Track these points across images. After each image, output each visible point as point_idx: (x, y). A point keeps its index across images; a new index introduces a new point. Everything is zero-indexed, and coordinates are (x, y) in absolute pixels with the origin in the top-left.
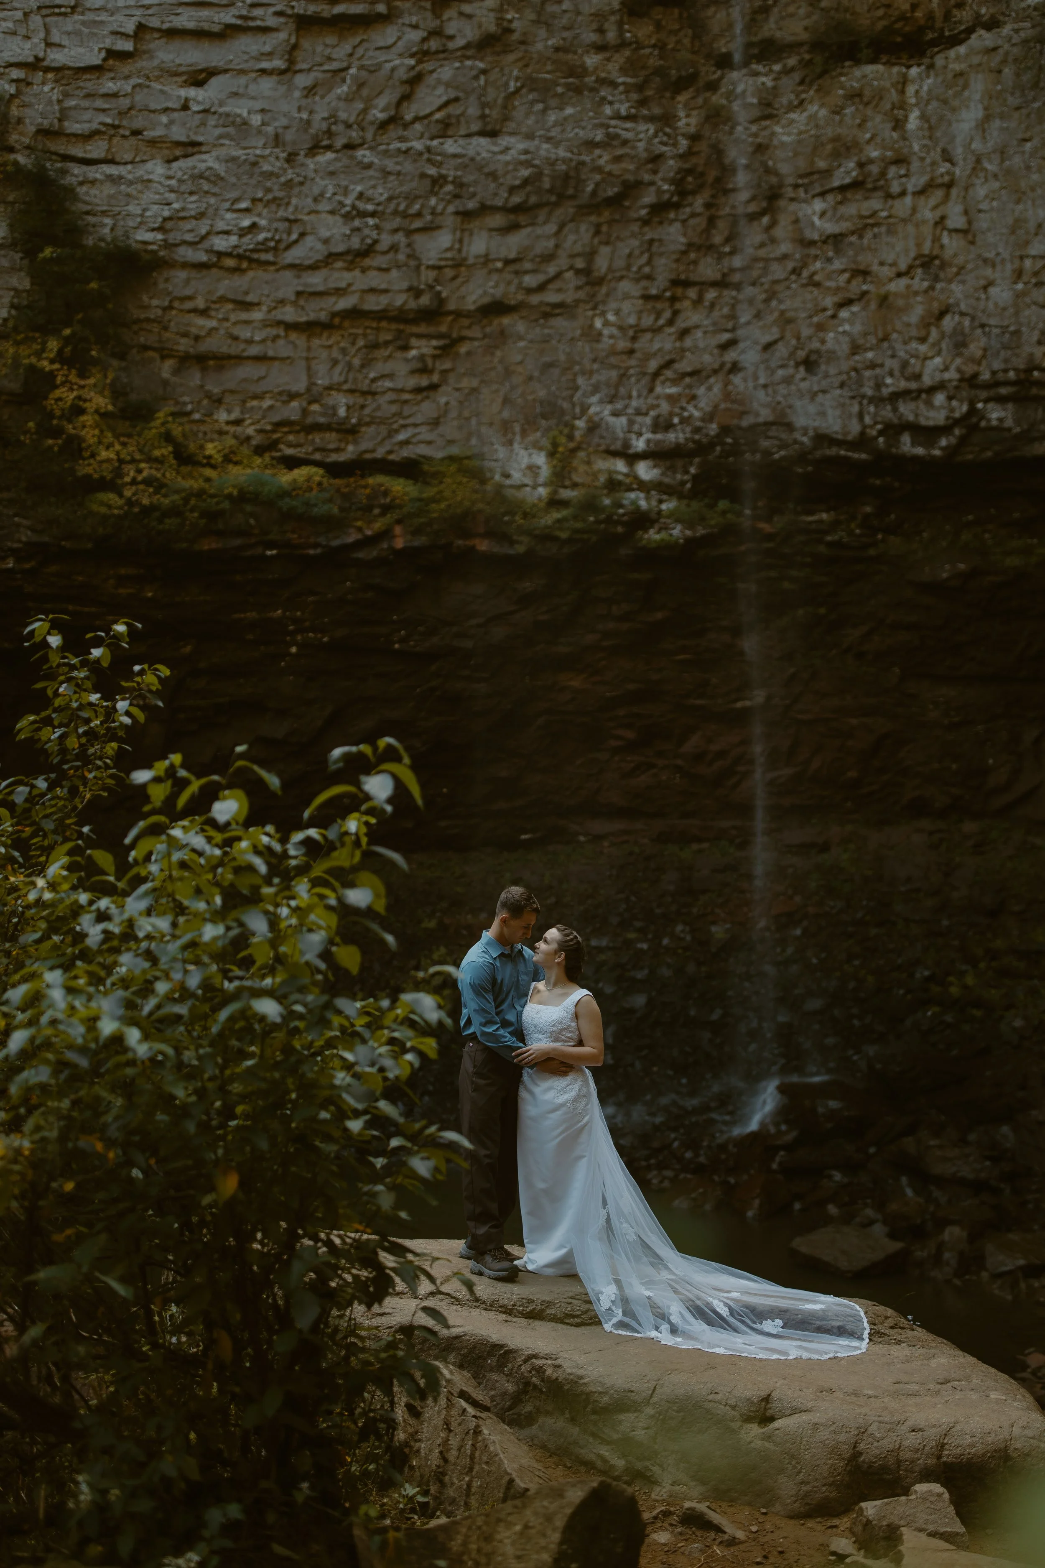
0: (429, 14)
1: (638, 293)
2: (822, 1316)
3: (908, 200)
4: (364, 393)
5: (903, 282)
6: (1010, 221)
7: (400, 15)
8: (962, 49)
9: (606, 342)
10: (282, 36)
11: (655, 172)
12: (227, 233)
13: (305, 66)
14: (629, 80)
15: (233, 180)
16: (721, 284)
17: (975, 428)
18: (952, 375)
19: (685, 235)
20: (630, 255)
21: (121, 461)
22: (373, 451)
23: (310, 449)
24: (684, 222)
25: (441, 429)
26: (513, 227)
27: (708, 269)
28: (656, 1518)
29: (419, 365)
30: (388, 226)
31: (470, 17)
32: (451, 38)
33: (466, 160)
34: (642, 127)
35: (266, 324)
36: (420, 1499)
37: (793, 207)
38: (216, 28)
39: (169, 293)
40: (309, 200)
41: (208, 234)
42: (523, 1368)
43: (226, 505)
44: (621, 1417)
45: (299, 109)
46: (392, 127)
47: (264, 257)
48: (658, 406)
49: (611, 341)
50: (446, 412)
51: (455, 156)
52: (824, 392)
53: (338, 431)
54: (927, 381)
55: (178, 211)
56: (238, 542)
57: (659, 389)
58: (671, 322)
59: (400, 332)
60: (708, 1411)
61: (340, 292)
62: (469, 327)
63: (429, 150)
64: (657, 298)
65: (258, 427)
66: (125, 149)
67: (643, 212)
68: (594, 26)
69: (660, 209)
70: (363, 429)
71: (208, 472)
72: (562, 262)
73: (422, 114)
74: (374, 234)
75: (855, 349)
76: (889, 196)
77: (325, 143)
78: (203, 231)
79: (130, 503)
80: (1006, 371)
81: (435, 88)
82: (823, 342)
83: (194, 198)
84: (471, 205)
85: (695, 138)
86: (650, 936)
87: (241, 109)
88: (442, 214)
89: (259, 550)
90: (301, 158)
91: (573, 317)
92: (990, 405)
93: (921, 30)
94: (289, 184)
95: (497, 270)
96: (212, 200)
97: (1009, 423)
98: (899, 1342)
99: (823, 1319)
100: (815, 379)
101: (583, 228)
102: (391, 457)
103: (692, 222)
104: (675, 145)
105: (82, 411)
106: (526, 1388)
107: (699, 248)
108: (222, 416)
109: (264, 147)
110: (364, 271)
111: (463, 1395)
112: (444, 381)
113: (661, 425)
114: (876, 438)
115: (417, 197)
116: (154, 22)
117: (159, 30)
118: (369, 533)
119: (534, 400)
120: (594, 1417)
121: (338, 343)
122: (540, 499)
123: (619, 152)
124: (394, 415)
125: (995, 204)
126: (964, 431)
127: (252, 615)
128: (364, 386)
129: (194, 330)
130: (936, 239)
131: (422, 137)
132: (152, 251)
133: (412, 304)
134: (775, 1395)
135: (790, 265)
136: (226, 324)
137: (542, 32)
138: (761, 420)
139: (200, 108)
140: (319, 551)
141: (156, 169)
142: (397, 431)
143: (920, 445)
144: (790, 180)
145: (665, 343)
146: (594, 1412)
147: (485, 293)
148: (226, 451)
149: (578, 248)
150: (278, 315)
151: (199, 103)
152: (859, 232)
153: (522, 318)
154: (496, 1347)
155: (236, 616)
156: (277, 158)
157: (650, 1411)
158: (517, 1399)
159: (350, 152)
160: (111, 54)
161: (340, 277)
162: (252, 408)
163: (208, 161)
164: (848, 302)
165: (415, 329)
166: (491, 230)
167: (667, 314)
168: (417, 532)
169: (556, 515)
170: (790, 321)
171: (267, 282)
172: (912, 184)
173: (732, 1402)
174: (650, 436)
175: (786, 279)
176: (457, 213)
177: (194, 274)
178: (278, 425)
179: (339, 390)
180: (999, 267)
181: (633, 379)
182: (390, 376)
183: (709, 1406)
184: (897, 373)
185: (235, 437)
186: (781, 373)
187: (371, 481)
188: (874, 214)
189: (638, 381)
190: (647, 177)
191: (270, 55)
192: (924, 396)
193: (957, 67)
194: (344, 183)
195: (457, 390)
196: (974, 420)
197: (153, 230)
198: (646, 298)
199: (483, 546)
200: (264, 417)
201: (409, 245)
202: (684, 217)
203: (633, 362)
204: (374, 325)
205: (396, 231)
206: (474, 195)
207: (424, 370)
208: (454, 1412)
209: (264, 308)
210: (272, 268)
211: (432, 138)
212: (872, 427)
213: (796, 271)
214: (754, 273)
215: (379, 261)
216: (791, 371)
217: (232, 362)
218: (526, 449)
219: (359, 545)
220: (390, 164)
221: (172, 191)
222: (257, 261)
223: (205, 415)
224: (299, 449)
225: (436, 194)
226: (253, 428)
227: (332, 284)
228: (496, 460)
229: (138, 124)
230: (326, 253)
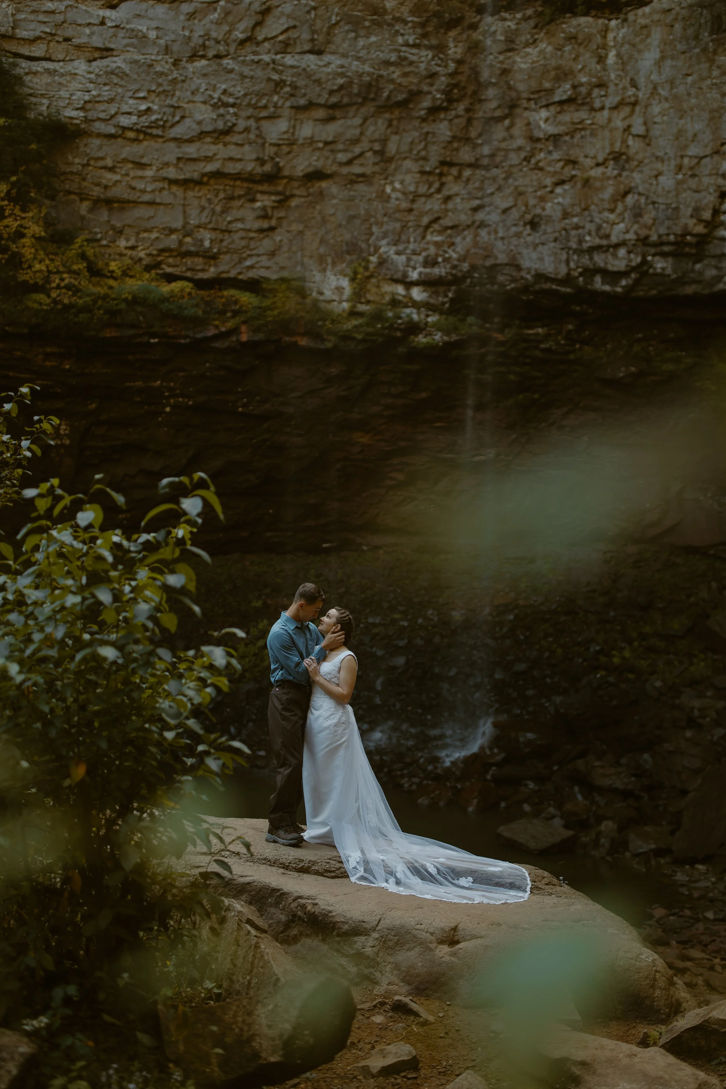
1: (417, 170)
2: (499, 876)
3: (606, 113)
4: (223, 231)
5: (600, 170)
6: (675, 131)
8: (646, 9)
9: (393, 203)
11: (431, 85)
12: (129, 113)
14: (416, 19)
15: (135, 76)
16: (474, 166)
17: (645, 273)
18: (631, 236)
19: (451, 130)
20: (412, 143)
21: (49, 272)
22: (228, 272)
23: (184, 269)
24: (450, 121)
25: (276, 259)
26: (331, 119)
27: (465, 155)
28: (375, 1006)
29: (262, 213)
30: (244, 114)
33: (300, 70)
34: (424, 53)
35: (155, 179)
36: (216, 991)
37: (526, 114)
39: (87, 155)
40: (189, 93)
41: (116, 113)
42: (292, 905)
43: (123, 306)
44: (356, 939)
45: (183, 28)
46: (248, 44)
47: (155, 132)
48: (428, 249)
49: (397, 202)
50: (280, 247)
51: (292, 67)
52: (543, 244)
53: (204, 257)
54: (614, 239)
55: (95, 96)
56: (131, 332)
57: (429, 237)
58: (439, 191)
59: (251, 189)
60: (415, 936)
61: (208, 159)
62: (298, 188)
63: (274, 62)
64: (430, 173)
65: (148, 252)
66: (58, 51)
67: (423, 113)
69: (434, 111)
70: (222, 257)
71: (111, 282)
72: (365, 145)
73: (270, 36)
74: (233, 120)
75: (566, 215)
76: (593, 109)
77: (200, 53)
78: (113, 112)
79: (55, 302)
80: (668, 235)
81: (279, 18)
82: (544, 209)
83: (107, 88)
84: (302, 102)
85: (460, 62)
86: (409, 617)
87: (142, 26)
88: (281, 107)
89: (145, 339)
90: (183, 63)
91: (371, 184)
92: (657, 258)
94: (174, 81)
95: (319, 149)
96: (120, 90)
97: (669, 271)
98: (551, 894)
99: (500, 878)
100: (537, 235)
101: (380, 121)
102: (241, 277)
103: (456, 121)
104: (446, 66)
105: (23, 236)
106: (294, 919)
107: (460, 140)
108: (122, 243)
109: (158, 54)
110: (225, 145)
111: (249, 922)
112: (279, 225)
113: (430, 262)
114: (578, 278)
115: (265, 95)
118: (223, 329)
119: (342, 241)
120: (338, 939)
121: (206, 195)
122: (343, 311)
123: (408, 69)
124: (244, 247)
125: (665, 118)
126: (638, 275)
127: (139, 384)
128: (223, 226)
129: (104, 182)
130: (624, 141)
131: (269, 52)
132: (76, 124)
133: (259, 170)
134: (461, 926)
135: (523, 155)
136: (127, 178)
138: (499, 262)
139: (114, 24)
140: (188, 340)
141: (81, 66)
142: (245, 259)
143: (608, 284)
144: (525, 95)
145: (434, 205)
146: (338, 935)
147: (310, 164)
148: (125, 268)
149: (376, 136)
150: (164, 173)
151: (112, 20)
152: (571, 134)
153: (335, 183)
154: (275, 890)
155: (128, 384)
156: (167, 62)
157: (375, 935)
158: (288, 925)
159: (218, 61)
161: (208, 148)
162: (144, 238)
163: (117, 62)
164: (562, 182)
165: (260, 188)
166: (316, 120)
167: (437, 185)
168: (257, 330)
169: (355, 322)
170: (520, 194)
171: (157, 150)
172: (609, 102)
173: (431, 930)
174: (421, 269)
175: (520, 164)
176: (292, 107)
177: (105, 141)
178: (161, 251)
179: (205, 228)
180: (666, 163)
181: (411, 230)
182: (242, 220)
183: (415, 932)
184: (593, 233)
185: (131, 258)
186: (514, 229)
187: (226, 293)
188: (582, 122)
189: (415, 231)
190: (426, 88)
192: (611, 250)
193: (643, 21)
194: (214, 82)
195: (288, 231)
196: (645, 268)
197: (77, 109)
198: (423, 173)
199: (303, 342)
200: (152, 245)
201: (258, 128)
202: (450, 117)
203: (412, 218)
204: (232, 183)
205: (249, 118)
207: (265, 217)
208: (242, 933)
209: (154, 168)
210: (161, 140)
211: (276, 54)
212: (575, 270)
213: (527, 159)
214: (498, 159)
215: (236, 138)
216: (521, 228)
217: (131, 205)
218: (335, 275)
219: (216, 337)
220: (246, 71)
221: (91, 82)
222: (150, 134)
223: (110, 242)
224: (176, 269)
225: (278, 93)
226: (144, 252)
227: (202, 154)
228: (314, 282)
229: (68, 33)
230: (199, 131)
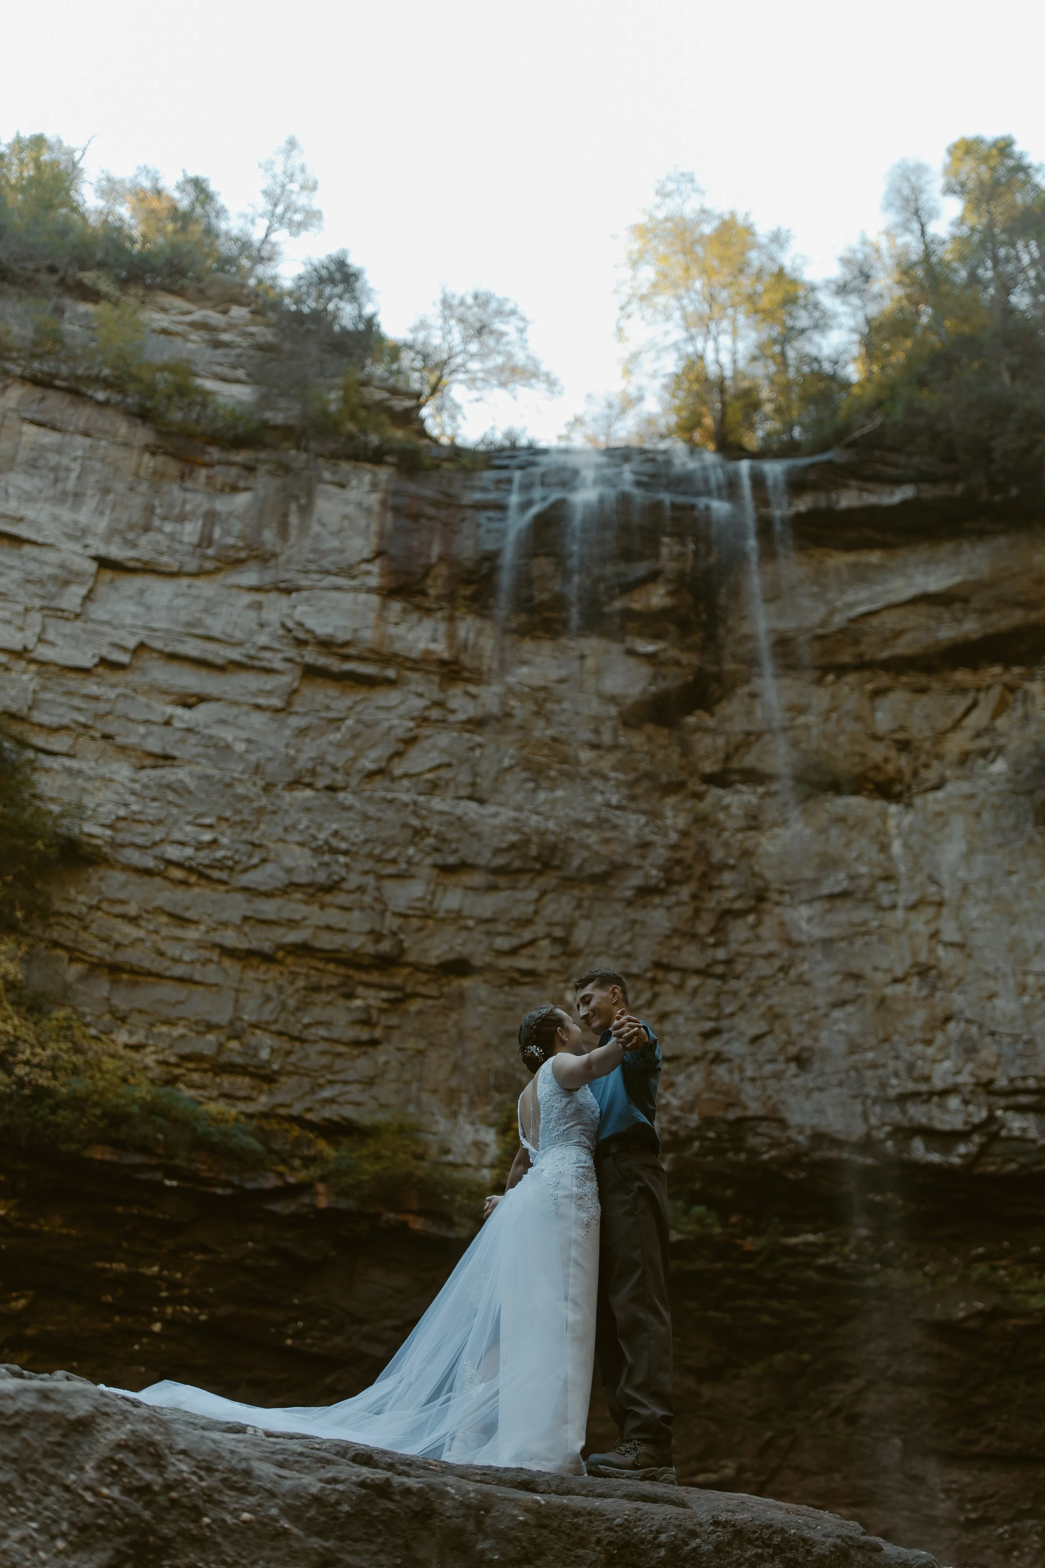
0: (435, 688)
3: (900, 913)
4: (293, 1038)
5: (899, 988)
6: (1006, 940)
7: (407, 682)
8: (940, 794)
10: (286, 679)
11: (644, 857)
12: (182, 844)
13: (301, 710)
14: (620, 777)
15: (202, 796)
16: (703, 973)
17: (994, 1137)
18: (964, 1078)
19: (670, 920)
20: (611, 933)
22: (289, 1105)
24: (669, 908)
25: (375, 1091)
26: (493, 888)
27: (691, 956)
29: (363, 1016)
30: (359, 866)
31: (474, 697)
32: (453, 711)
33: (453, 819)
34: (632, 817)
35: (200, 945)
37: (778, 910)
38: (219, 661)
39: (100, 893)
40: (279, 830)
41: (162, 841)
43: (135, 1109)
45: (287, 746)
46: (379, 777)
47: (216, 874)
50: (384, 1072)
51: (441, 813)
52: (820, 1089)
53: (253, 1075)
54: (938, 1083)
55: (134, 813)
56: (138, 1159)
58: (649, 1004)
59: (350, 977)
61: (292, 924)
62: (425, 984)
63: (415, 803)
65: (160, 1057)
66: (90, 748)
67: (629, 893)
68: (592, 727)
69: (645, 892)
70: (283, 1079)
72: (539, 928)
73: (412, 771)
74: (343, 872)
75: (854, 1048)
76: (880, 908)
77: (306, 780)
78: (158, 837)
80: (1024, 1078)
81: (428, 751)
82: (816, 1039)
83: (155, 804)
84: (451, 860)
85: (685, 834)
87: (227, 735)
88: (418, 864)
89: (158, 1176)
90: (279, 789)
91: (543, 987)
92: (1010, 1115)
93: (891, 781)
94: (261, 811)
95: (467, 928)
96: (175, 811)
97: (1032, 1133)
100: (809, 1076)
101: (564, 899)
102: (309, 1116)
103: (677, 910)
104: (665, 835)
107: (683, 934)
108: (122, 1037)
110: (322, 907)
112: (387, 1038)
114: (883, 1141)
115: (394, 844)
116: (158, 644)
117: (160, 652)
118: (292, 1180)
119: (488, 1070)
121: (275, 979)
123: (609, 834)
124: (323, 1067)
125: (989, 924)
126: (984, 1139)
127: (120, 1267)
128: (295, 1030)
129: (117, 937)
130: (932, 951)
131: (408, 791)
132: (95, 845)
133: (370, 948)
135: (777, 963)
136: (155, 937)
137: (541, 723)
138: (750, 1113)
139: (184, 725)
140: (229, 1191)
141: (122, 771)
142: (321, 1087)
143: (936, 1151)
144: (776, 886)
147: (451, 949)
149: (558, 918)
150: (217, 937)
151: (183, 721)
152: (849, 939)
153: (486, 982)
155: (100, 1264)
156: (254, 784)
159: (330, 794)
160: (104, 662)
161: (295, 908)
162: (160, 1034)
163: (179, 775)
164: (841, 1004)
165: (365, 977)
166: (467, 888)
167: (646, 996)
168: (342, 1193)
171: (212, 902)
172: (903, 900)
175: (774, 976)
176: (435, 866)
177: (134, 878)
178: (185, 1058)
179: (265, 1030)
182: (327, 1024)
184: (903, 1073)
185: (131, 1063)
186: (769, 1068)
188: (865, 923)
190: (635, 861)
191: (269, 693)
192: (935, 1099)
193: (938, 808)
194: (320, 820)
195: (399, 1049)
196: (994, 1128)
197: (103, 826)
199: (418, 1224)
200: (171, 1046)
201: (378, 889)
202: (669, 904)
204: (321, 965)
205: (366, 873)
206: (456, 851)
207: (367, 1022)
209: (203, 928)
210: (222, 888)
211: (420, 794)
212: (879, 1128)
213: (784, 969)
214: (739, 968)
215: (342, 899)
216: (780, 1066)
217: (150, 979)
218: (473, 1123)
219: (277, 1194)
220: (371, 810)
221: (133, 793)
222: (208, 878)
223: (102, 1032)
224: (201, 1092)
225: (415, 844)
226: (154, 1057)
227: (285, 915)
228: (435, 1134)
229: (110, 729)
230: (286, 882)
